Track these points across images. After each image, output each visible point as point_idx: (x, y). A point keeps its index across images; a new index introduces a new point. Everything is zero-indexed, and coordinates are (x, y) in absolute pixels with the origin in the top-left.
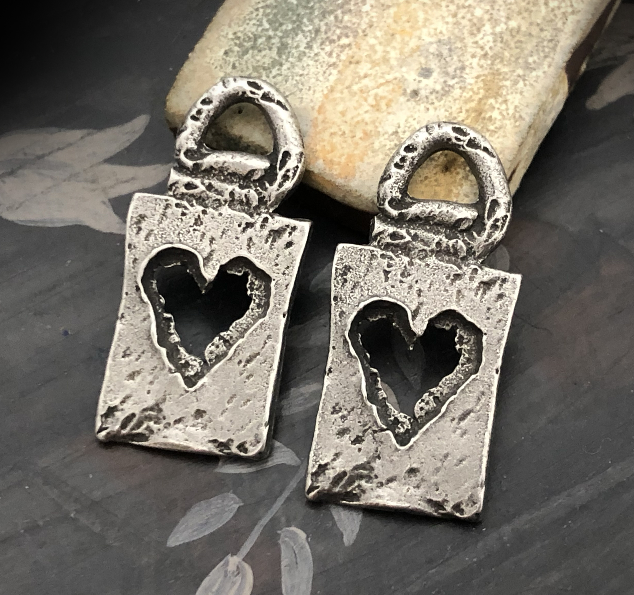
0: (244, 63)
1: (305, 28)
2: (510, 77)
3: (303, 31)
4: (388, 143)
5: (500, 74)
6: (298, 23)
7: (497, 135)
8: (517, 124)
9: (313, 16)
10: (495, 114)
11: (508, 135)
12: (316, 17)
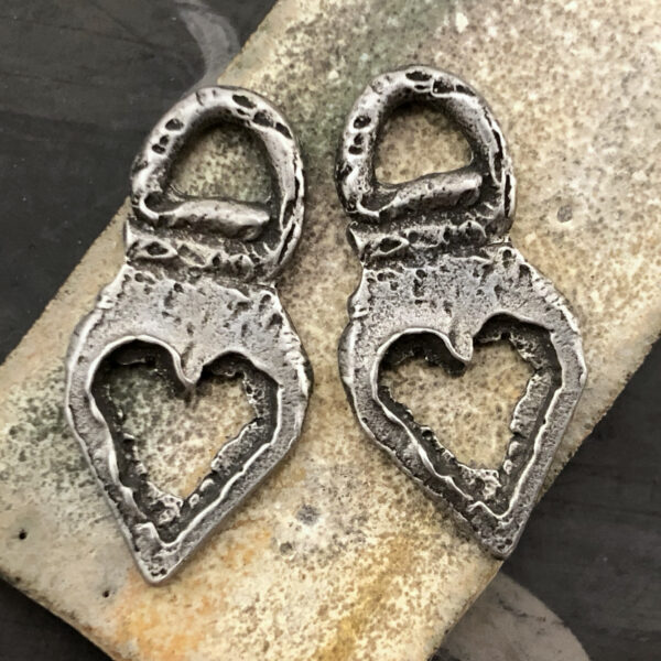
0: (38, 453)
1: (138, 410)
2: (430, 545)
3: (135, 415)
4: (238, 624)
5: (416, 538)
6: (129, 399)
7: (398, 638)
8: (431, 624)
9: (154, 391)
10: (401, 603)
11: (415, 639)
12: (158, 392)
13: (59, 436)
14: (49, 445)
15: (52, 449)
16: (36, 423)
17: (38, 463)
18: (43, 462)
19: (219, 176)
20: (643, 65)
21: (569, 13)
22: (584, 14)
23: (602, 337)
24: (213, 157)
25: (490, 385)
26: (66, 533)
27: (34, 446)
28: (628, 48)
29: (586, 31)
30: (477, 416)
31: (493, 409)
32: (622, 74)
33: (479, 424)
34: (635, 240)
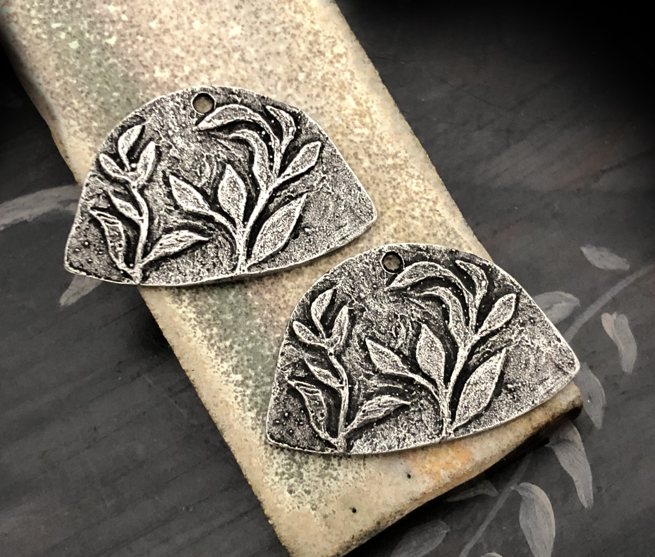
13: (305, 466)
14: (307, 474)
15: (311, 473)
16: (291, 476)
17: (316, 484)
18: (316, 481)
19: (194, 310)
20: (239, 46)
21: (190, 73)
22: (195, 65)
23: (383, 137)
24: (181, 308)
25: (383, 211)
26: (363, 485)
27: (304, 483)
28: (225, 50)
29: (205, 68)
30: (398, 225)
31: (398, 215)
32: (239, 59)
33: (403, 226)
34: (337, 95)
